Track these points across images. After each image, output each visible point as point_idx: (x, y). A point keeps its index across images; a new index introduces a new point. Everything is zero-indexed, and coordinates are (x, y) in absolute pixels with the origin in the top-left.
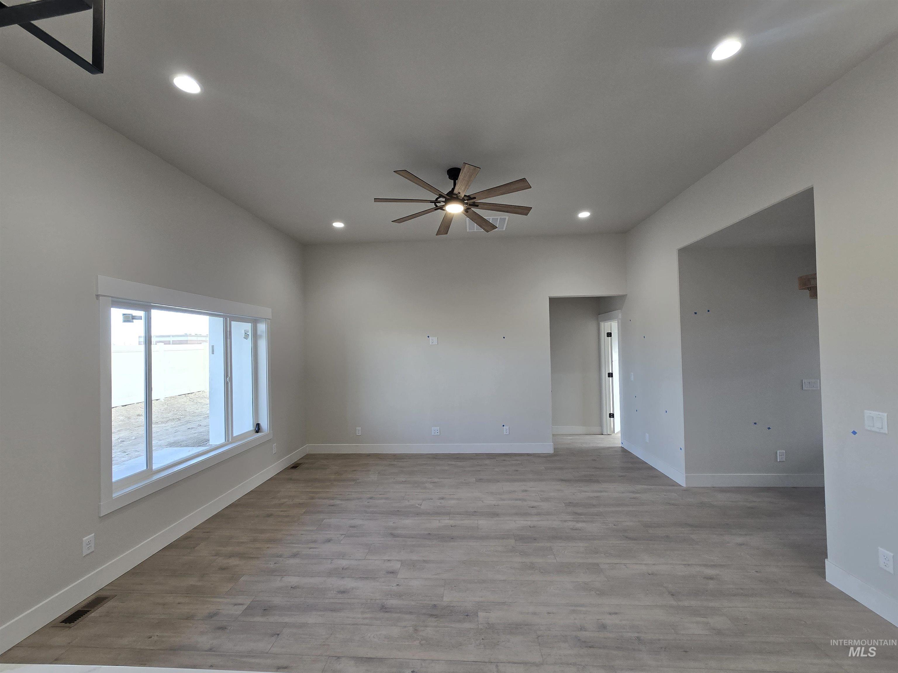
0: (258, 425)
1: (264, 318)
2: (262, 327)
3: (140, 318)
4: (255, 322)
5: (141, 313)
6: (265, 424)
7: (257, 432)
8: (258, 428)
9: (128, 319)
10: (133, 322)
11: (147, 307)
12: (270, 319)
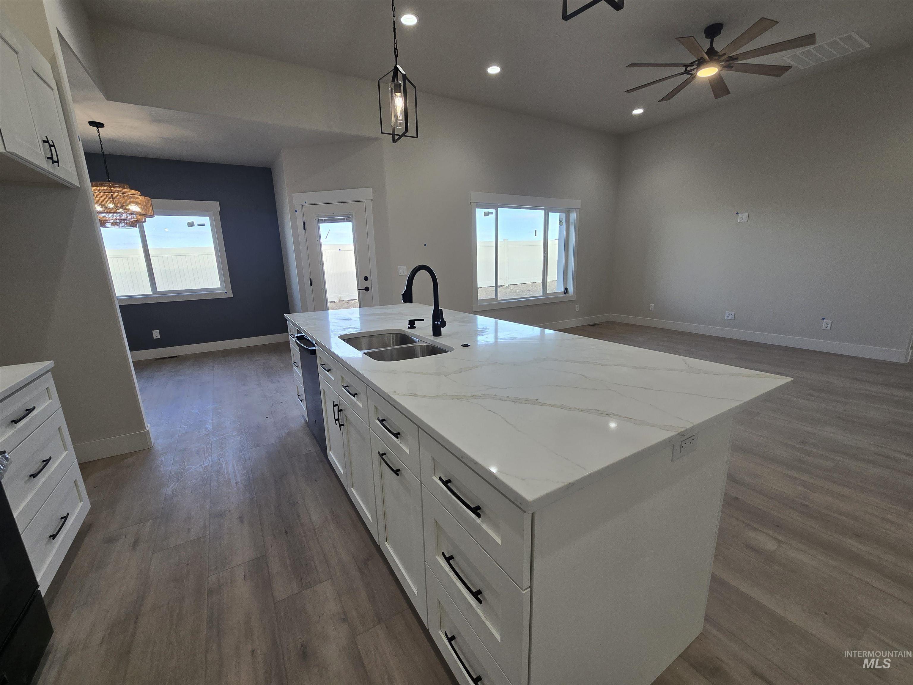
0: (567, 289)
1: (574, 209)
2: (573, 216)
3: (492, 213)
4: (568, 212)
5: (493, 211)
6: (570, 290)
7: (565, 294)
8: (566, 291)
9: (487, 214)
10: (489, 216)
11: (496, 208)
12: (579, 209)
